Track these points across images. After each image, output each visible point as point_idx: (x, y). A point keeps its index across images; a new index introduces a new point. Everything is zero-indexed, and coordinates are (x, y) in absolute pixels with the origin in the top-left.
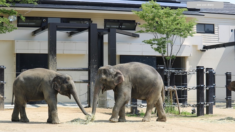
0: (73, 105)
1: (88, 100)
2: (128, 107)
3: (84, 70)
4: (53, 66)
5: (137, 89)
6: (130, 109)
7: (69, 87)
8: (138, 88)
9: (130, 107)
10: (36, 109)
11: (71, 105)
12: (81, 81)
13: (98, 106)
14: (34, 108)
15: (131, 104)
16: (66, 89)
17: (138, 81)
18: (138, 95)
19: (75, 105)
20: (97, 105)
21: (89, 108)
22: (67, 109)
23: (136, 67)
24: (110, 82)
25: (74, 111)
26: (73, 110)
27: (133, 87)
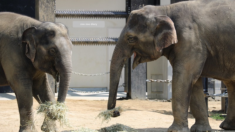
0: (91, 94)
1: (125, 83)
2: (217, 98)
3: (117, 15)
4: (46, 7)
5: (221, 56)
6: (220, 102)
7: (51, 52)
8: (223, 55)
9: (220, 98)
10: (8, 102)
11: (87, 94)
12: (111, 40)
13: (147, 96)
14: (4, 102)
15: (222, 92)
16: (47, 58)
17: (222, 38)
18: (224, 71)
19: (96, 93)
20: (147, 94)
21: (129, 100)
22: (80, 103)
23: (218, 8)
24: (146, 44)
25: (95, 108)
26: (94, 106)
27: (212, 52)
